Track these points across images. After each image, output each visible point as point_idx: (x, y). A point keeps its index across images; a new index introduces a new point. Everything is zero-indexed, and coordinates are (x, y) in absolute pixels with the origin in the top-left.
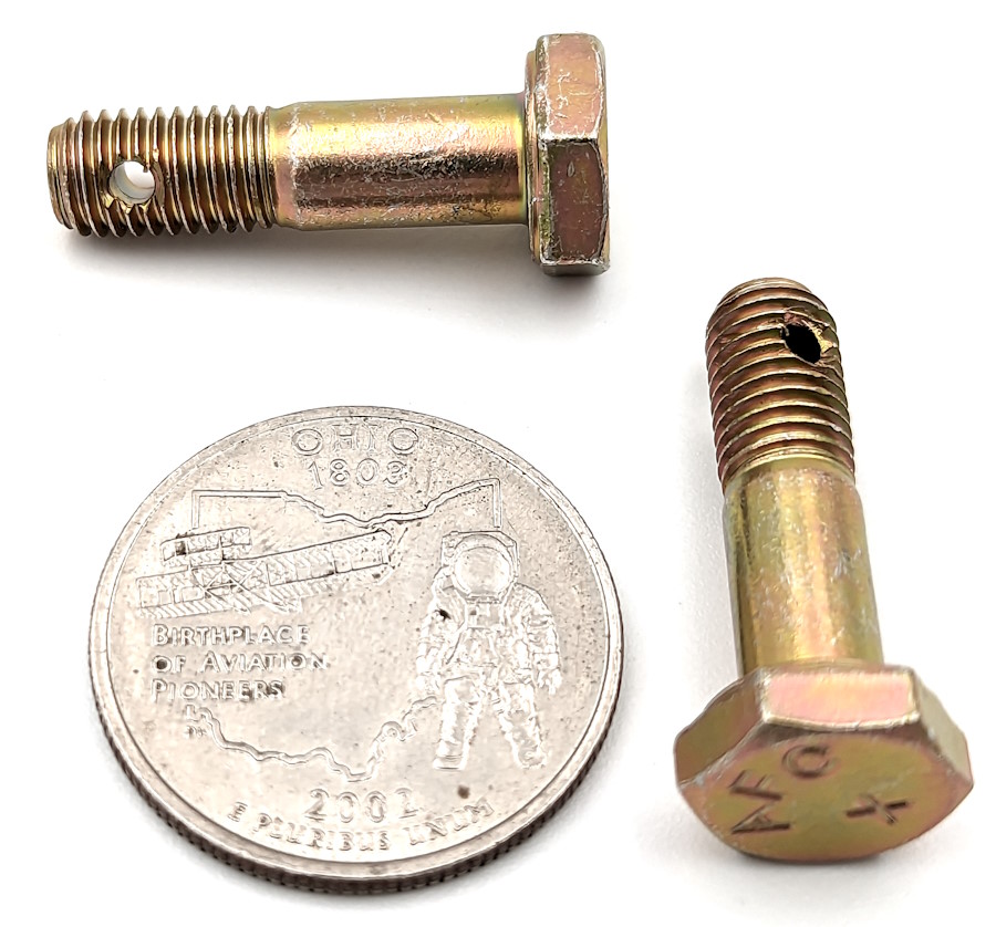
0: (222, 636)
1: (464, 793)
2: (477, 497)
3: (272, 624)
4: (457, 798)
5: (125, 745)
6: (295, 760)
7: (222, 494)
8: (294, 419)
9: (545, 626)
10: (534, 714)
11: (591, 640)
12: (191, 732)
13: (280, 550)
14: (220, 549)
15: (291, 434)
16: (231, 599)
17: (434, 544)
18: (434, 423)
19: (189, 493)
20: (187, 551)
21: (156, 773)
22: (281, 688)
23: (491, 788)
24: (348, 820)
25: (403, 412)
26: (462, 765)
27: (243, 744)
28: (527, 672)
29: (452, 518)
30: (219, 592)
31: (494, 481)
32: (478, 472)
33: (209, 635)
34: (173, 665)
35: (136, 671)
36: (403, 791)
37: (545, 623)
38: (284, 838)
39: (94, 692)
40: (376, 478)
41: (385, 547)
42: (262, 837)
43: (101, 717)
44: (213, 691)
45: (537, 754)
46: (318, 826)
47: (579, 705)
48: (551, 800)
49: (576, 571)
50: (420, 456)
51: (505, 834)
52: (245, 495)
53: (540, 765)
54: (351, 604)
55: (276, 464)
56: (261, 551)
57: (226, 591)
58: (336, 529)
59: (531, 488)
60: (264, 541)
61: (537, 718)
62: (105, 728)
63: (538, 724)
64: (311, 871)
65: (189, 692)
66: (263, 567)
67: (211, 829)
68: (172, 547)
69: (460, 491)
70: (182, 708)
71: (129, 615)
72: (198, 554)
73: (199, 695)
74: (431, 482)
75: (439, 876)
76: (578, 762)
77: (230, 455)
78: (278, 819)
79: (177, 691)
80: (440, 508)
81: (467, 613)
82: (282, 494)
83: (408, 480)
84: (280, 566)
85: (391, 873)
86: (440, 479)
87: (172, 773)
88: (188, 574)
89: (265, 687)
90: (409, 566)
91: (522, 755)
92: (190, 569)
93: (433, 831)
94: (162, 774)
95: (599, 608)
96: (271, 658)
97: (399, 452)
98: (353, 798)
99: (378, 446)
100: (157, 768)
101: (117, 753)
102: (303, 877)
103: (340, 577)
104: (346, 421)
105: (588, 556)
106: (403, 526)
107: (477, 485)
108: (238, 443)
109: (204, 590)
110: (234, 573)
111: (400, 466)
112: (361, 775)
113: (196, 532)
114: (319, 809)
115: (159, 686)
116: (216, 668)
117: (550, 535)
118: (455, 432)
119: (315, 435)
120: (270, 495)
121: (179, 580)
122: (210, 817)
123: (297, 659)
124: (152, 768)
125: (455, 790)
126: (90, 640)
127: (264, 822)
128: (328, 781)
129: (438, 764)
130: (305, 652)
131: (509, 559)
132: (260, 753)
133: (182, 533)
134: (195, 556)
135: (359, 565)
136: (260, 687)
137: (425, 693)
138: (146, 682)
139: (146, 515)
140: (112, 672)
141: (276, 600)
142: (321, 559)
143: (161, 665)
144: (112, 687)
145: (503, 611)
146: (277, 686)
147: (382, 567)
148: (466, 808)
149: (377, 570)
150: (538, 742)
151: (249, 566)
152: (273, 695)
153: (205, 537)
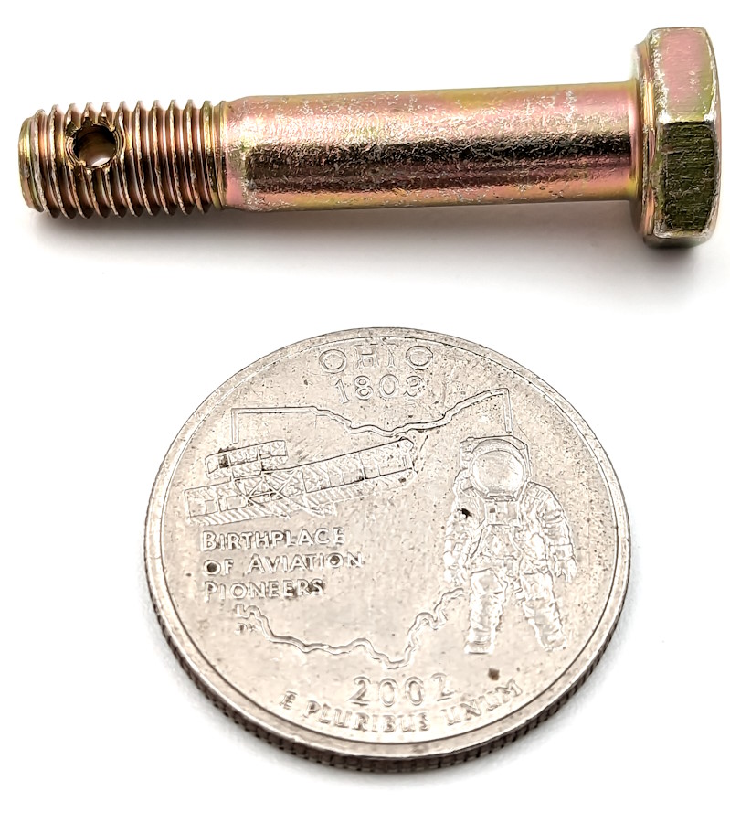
0: (265, 539)
1: (494, 675)
2: (489, 406)
3: (310, 527)
4: (489, 680)
5: (182, 643)
6: (339, 651)
7: (258, 411)
8: (320, 341)
9: (558, 520)
10: (553, 601)
11: (601, 531)
12: (242, 628)
13: (314, 460)
14: (259, 461)
15: (318, 355)
16: (272, 505)
17: (453, 449)
18: (446, 341)
19: (228, 412)
20: (229, 464)
21: (212, 667)
22: (322, 585)
23: (518, 669)
24: (389, 704)
25: (418, 331)
26: (490, 650)
27: (290, 638)
28: (544, 563)
29: (467, 425)
30: (261, 499)
31: (503, 391)
32: (489, 383)
33: (253, 539)
34: (223, 567)
35: (189, 575)
36: (438, 675)
37: (558, 517)
38: (332, 723)
39: (151, 595)
40: (396, 392)
41: (408, 454)
42: (312, 722)
43: (159, 618)
44: (260, 591)
45: (558, 637)
46: (363, 710)
47: (594, 591)
48: (574, 679)
49: (583, 469)
50: (435, 369)
51: (534, 711)
52: (280, 411)
53: (561, 647)
54: (381, 506)
55: (306, 383)
56: (296, 462)
57: (267, 499)
58: (364, 440)
59: (536, 396)
60: (299, 452)
61: (556, 604)
62: (164, 628)
63: (557, 610)
64: (359, 752)
65: (238, 592)
66: (299, 476)
67: (266, 716)
68: (215, 461)
69: (474, 400)
70: (233, 607)
71: (179, 524)
72: (239, 466)
73: (248, 594)
74: (447, 394)
75: (476, 753)
76: (596, 643)
77: (263, 376)
78: (325, 705)
79: (228, 592)
80: (457, 416)
81: (487, 510)
82: (311, 409)
83: (426, 391)
84: (315, 475)
85: (433, 751)
86: (455, 390)
87: (227, 667)
88: (232, 484)
89: (306, 586)
90: (431, 470)
91: (544, 638)
92: (233, 480)
93: (468, 711)
94: (217, 668)
95: (606, 502)
96: (311, 558)
97: (416, 367)
98: (393, 684)
99: (397, 362)
100: (213, 663)
101: (175, 651)
102: (352, 757)
103: (369, 482)
104: (367, 341)
105: (593, 455)
106: (424, 435)
107: (489, 395)
108: (271, 365)
109: (247, 499)
110: (274, 482)
111: (418, 380)
112: (400, 662)
113: (236, 446)
114: (363, 695)
115: (210, 587)
116: (262, 570)
117: (557, 437)
118: (466, 347)
119: (339, 355)
120: (301, 411)
121: (223, 490)
122: (263, 705)
123: (335, 558)
124: (208, 663)
125: (487, 673)
126: (145, 548)
127: (313, 709)
128: (369, 669)
129: (468, 649)
130: (341, 552)
131: (522, 460)
132: (306, 646)
133: (224, 448)
134: (238, 467)
135: (386, 471)
136: (302, 585)
137: (453, 585)
138: (199, 585)
139: (190, 432)
140: (167, 576)
141: (313, 505)
142: (351, 466)
143: (211, 568)
144: (168, 590)
145: (520, 507)
146: (317, 583)
147: (408, 471)
148: (497, 689)
149: (403, 475)
150: (558, 626)
151: (287, 476)
152: (314, 593)
153: (245, 450)
